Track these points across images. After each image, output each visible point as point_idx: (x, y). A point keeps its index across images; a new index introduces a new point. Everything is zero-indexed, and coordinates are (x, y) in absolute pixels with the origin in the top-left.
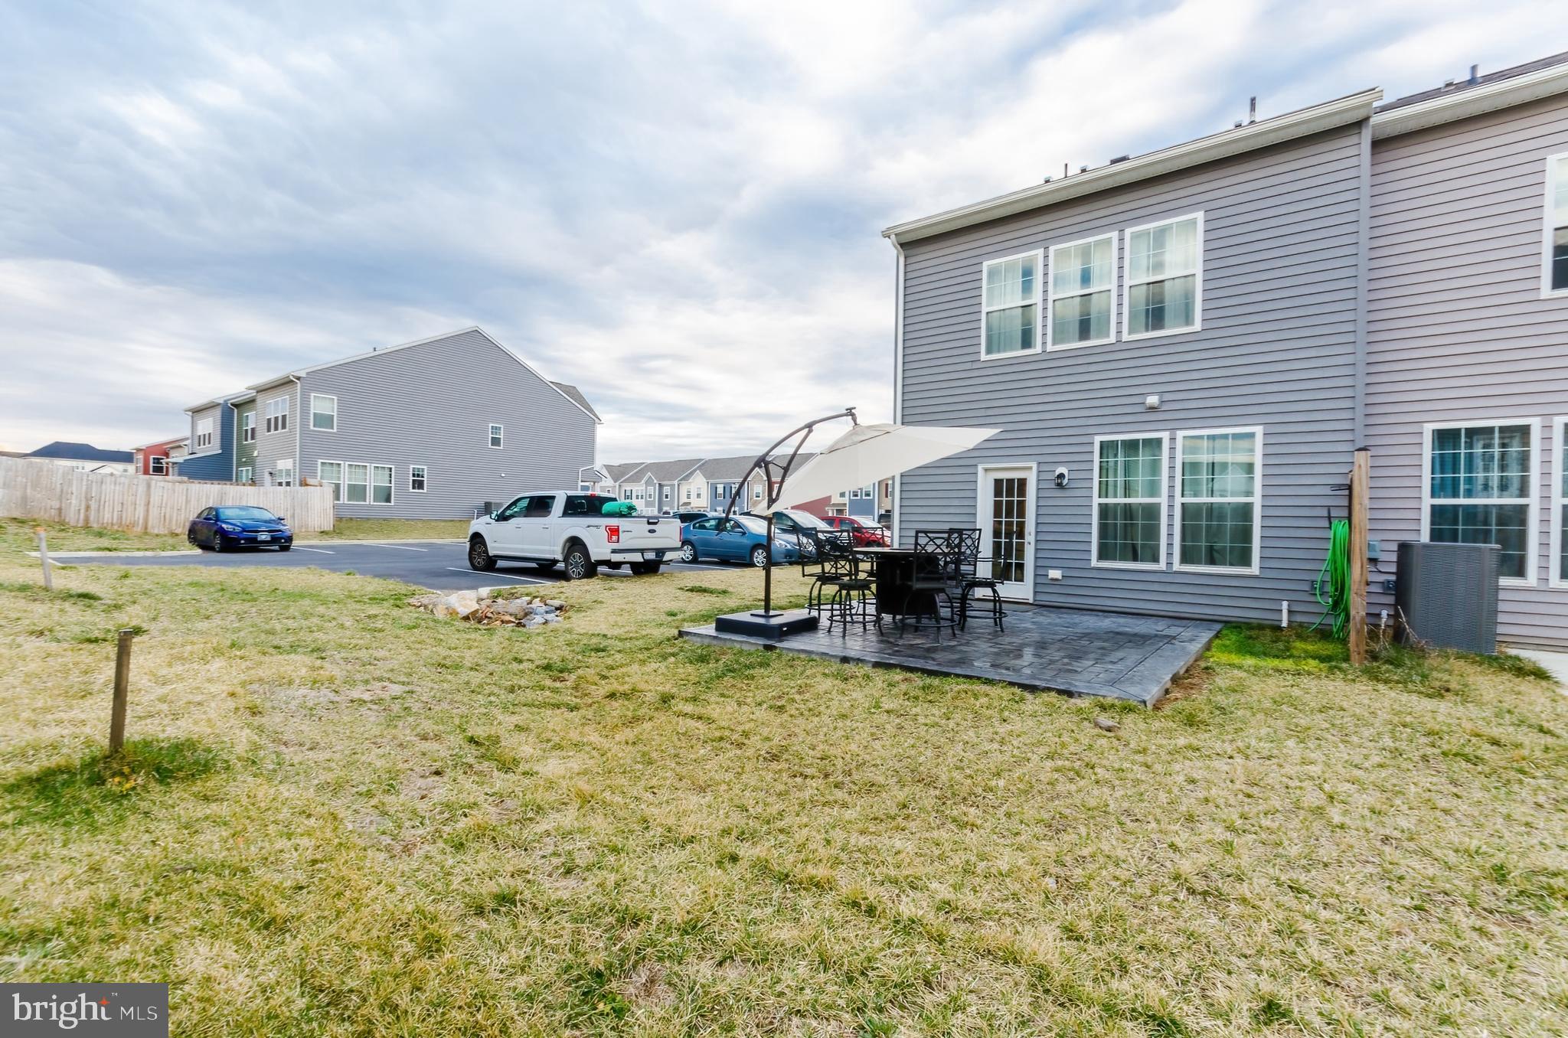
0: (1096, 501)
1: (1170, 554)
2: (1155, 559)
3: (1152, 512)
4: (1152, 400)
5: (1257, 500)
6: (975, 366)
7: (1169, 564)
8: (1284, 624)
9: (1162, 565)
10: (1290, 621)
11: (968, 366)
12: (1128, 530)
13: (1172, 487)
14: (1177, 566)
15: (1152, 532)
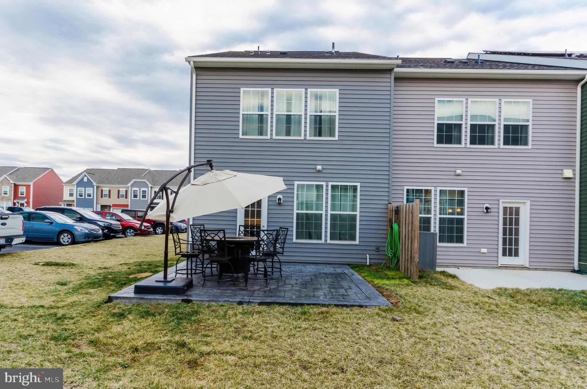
0: (295, 212)
1: (326, 236)
2: (320, 238)
3: (319, 217)
4: (319, 167)
5: (358, 213)
6: (236, 140)
7: (326, 240)
8: (368, 264)
9: (323, 241)
10: (370, 263)
11: (233, 140)
12: (308, 225)
13: (327, 207)
14: (329, 241)
15: (319, 226)
